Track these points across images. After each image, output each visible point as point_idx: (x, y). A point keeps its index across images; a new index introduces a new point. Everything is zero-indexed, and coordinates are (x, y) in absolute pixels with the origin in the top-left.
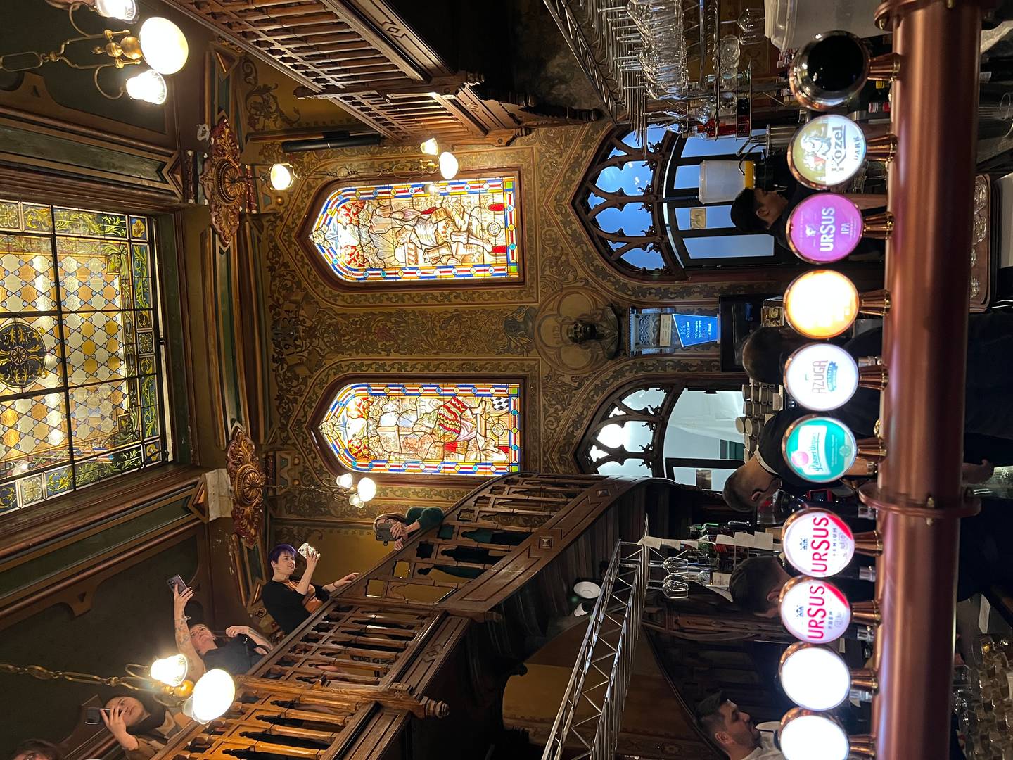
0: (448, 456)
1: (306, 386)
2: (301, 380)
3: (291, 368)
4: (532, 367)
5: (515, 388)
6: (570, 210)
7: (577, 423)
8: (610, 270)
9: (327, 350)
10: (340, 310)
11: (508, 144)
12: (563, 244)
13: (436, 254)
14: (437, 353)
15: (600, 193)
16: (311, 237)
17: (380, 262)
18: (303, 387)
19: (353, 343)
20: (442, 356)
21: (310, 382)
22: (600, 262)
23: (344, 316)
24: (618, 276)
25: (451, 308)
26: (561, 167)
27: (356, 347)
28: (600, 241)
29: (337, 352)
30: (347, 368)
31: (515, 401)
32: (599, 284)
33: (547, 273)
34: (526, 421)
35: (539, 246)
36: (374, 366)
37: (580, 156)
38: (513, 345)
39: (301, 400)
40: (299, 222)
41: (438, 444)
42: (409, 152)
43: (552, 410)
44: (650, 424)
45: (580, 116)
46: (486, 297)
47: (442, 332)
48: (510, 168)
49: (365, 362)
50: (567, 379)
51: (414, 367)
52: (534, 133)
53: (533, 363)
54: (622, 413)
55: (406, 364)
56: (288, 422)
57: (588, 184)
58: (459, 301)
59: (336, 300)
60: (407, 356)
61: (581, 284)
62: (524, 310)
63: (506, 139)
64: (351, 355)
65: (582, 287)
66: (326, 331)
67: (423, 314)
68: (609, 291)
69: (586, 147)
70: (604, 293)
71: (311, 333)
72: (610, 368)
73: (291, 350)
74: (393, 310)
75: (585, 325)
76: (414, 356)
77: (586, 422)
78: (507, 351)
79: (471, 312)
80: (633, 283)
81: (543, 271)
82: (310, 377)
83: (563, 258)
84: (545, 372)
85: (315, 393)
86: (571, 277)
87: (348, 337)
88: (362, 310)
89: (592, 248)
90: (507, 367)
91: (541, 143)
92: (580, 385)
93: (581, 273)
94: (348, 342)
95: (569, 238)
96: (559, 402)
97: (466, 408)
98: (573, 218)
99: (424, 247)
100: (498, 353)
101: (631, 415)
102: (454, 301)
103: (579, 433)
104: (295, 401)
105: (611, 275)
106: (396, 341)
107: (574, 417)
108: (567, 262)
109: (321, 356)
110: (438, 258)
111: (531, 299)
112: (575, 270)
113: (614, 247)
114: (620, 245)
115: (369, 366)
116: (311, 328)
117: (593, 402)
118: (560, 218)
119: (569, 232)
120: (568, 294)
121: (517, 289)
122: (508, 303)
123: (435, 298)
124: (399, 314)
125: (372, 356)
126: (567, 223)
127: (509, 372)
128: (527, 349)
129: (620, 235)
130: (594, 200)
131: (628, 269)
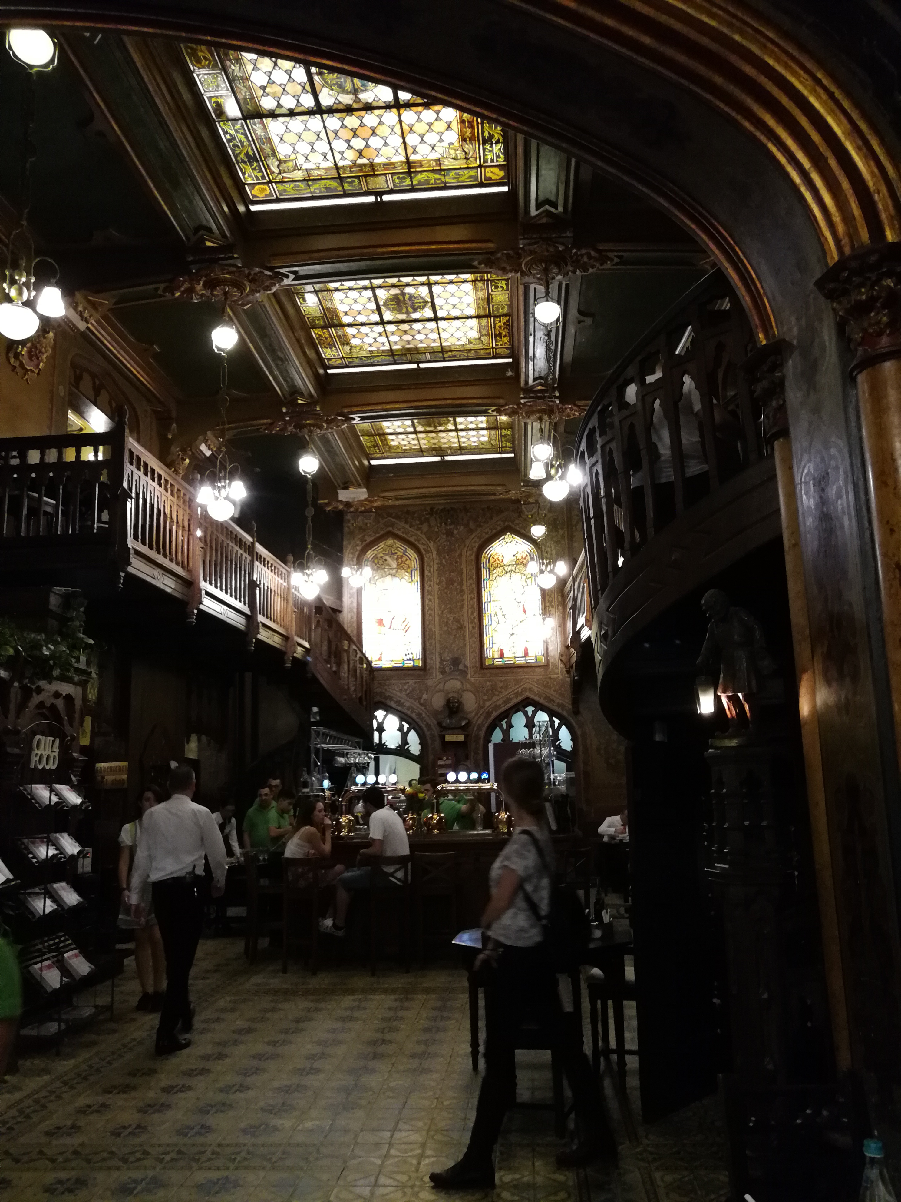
0: (374, 621)
1: (416, 530)
2: (419, 526)
3: (427, 520)
4: (432, 673)
5: (420, 664)
6: (524, 696)
7: (399, 703)
8: (490, 720)
9: (439, 544)
10: (464, 552)
11: (561, 660)
12: (505, 693)
14: (439, 615)
15: (534, 713)
16: (508, 533)
17: (494, 578)
18: (416, 527)
19: (444, 561)
20: (437, 618)
21: (419, 533)
22: (494, 714)
23: (460, 556)
24: (486, 726)
25: (466, 624)
26: (548, 691)
27: (440, 563)
28: (507, 714)
29: (438, 551)
30: (428, 556)
32: (483, 713)
33: (488, 683)
34: (398, 671)
35: (504, 678)
36: (429, 574)
37: (554, 702)
38: (445, 663)
39: (407, 526)
40: (517, 528)
42: (558, 599)
43: (406, 687)
44: (399, 746)
45: (575, 702)
46: (473, 646)
47: (452, 619)
48: (548, 660)
49: (432, 569)
50: (425, 696)
51: (430, 600)
52: (567, 675)
53: (434, 675)
54: (405, 730)
55: (431, 595)
56: (393, 518)
57: (539, 707)
58: (471, 629)
59: (470, 550)
60: (436, 596)
61: (481, 703)
62: (466, 669)
63: (563, 659)
64: (436, 559)
65: (479, 704)
66: (451, 543)
67: (462, 606)
68: (477, 720)
69: (559, 705)
70: (476, 718)
71: (449, 533)
72: (433, 722)
73: (439, 520)
74: (464, 587)
75: (458, 707)
76: (437, 601)
77: (399, 708)
78: (441, 659)
79: (464, 636)
80: (482, 734)
81: (489, 681)
82: (421, 533)
83: (497, 693)
84: (430, 682)
85: (412, 536)
86: (485, 698)
87: (447, 557)
88: (464, 567)
89: (503, 709)
90: (431, 659)
91: (562, 679)
92: (421, 705)
93: (488, 704)
94: (444, 558)
95: (508, 696)
96: (411, 692)
98: (520, 699)
100: (440, 654)
101: (404, 736)
102: (471, 626)
103: (393, 704)
104: (406, 523)
105: (487, 720)
106: (446, 588)
107: (402, 701)
108: (494, 695)
109: (435, 540)
111: (472, 674)
112: (489, 700)
113: (504, 723)
114: (504, 726)
115: (430, 572)
116: (453, 533)
117: (412, 712)
118: (520, 690)
119: (511, 696)
120: (475, 695)
121: (478, 665)
122: (469, 660)
123: (472, 613)
124: (462, 591)
125: (436, 573)
126: (517, 694)
127: (428, 661)
128: (443, 672)
129: (510, 726)
130: (530, 710)
131: (490, 731)
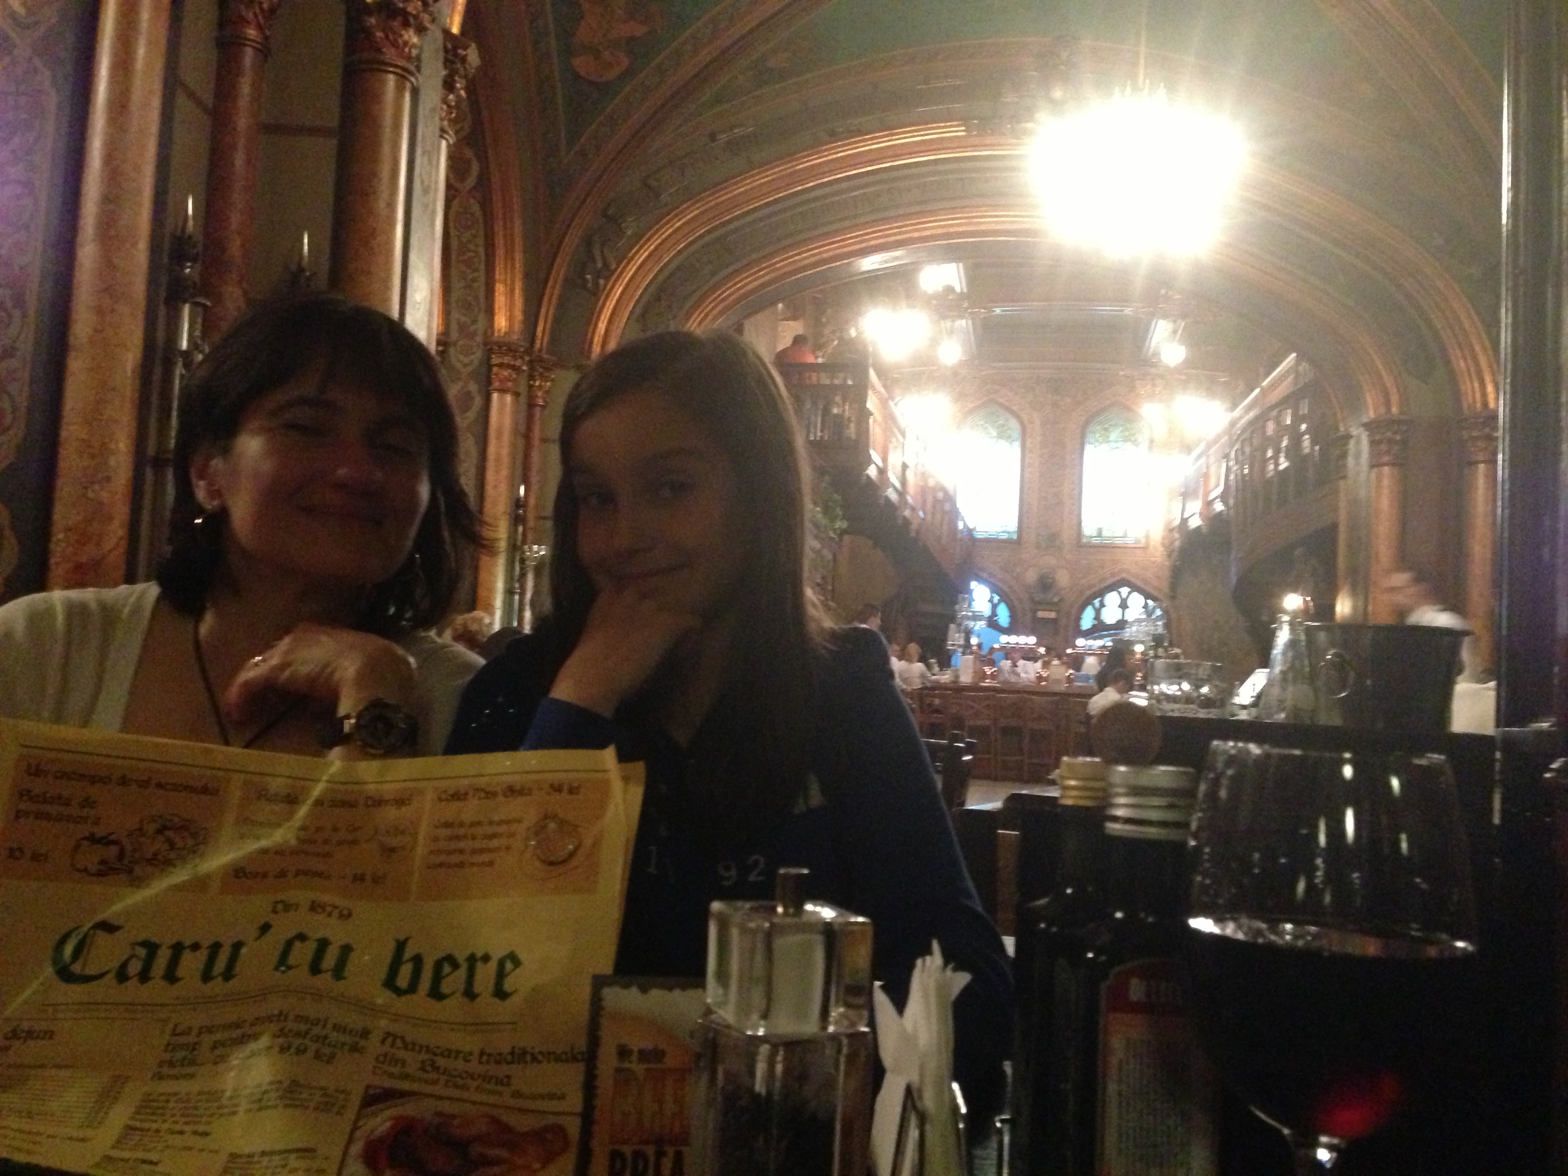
1: (1020, 399)
2: (1024, 395)
3: (1033, 389)
4: (1026, 547)
5: (1015, 537)
6: (1119, 576)
8: (1084, 597)
9: (1043, 415)
11: (1162, 544)
12: (1101, 572)
15: (1129, 594)
18: (1020, 396)
19: (1047, 433)
20: (1036, 492)
21: (1023, 401)
22: (1089, 593)
23: (1065, 428)
24: (1078, 602)
26: (1146, 573)
27: (1043, 435)
28: (1101, 593)
29: (1042, 422)
31: (1005, 536)
32: (1076, 590)
33: (1084, 561)
34: (992, 543)
35: (1100, 557)
36: (1032, 446)
37: (1151, 584)
38: (1041, 538)
39: (1011, 395)
40: (1127, 403)
43: (999, 559)
44: (989, 616)
46: (1072, 522)
47: (1051, 493)
48: (1147, 544)
49: (1034, 440)
50: (1018, 570)
51: (1030, 472)
52: (1167, 560)
53: (1029, 549)
54: (996, 601)
55: (1032, 468)
56: (997, 384)
57: (1135, 588)
58: (1070, 505)
61: (1076, 580)
62: (1062, 546)
63: (1165, 542)
65: (1073, 581)
66: (1056, 415)
67: (1063, 482)
68: (1069, 598)
69: (1155, 588)
70: (1068, 596)
71: (1055, 405)
72: (1025, 597)
73: (1045, 390)
75: (1051, 583)
76: (1037, 474)
77: (992, 580)
78: (1037, 534)
80: (1074, 611)
81: (1085, 558)
82: (1025, 402)
83: (1092, 571)
84: (1024, 556)
85: (1015, 404)
86: (1080, 576)
87: (1051, 429)
89: (1096, 589)
90: (1027, 533)
91: (1161, 563)
92: (1014, 578)
93: (1082, 581)
94: (1048, 430)
95: (1103, 575)
96: (1004, 564)
98: (1116, 579)
101: (994, 607)
102: (1070, 502)
103: (987, 575)
104: (1011, 391)
105: (1080, 597)
106: (1047, 462)
107: (995, 573)
108: (1089, 573)
109: (1040, 410)
111: (1069, 550)
112: (1083, 578)
113: (1097, 602)
114: (1097, 605)
115: (1032, 443)
116: (1059, 404)
117: (1004, 585)
118: (1116, 570)
119: (1106, 576)
120: (1069, 573)
121: (1074, 542)
122: (1066, 537)
125: (1037, 444)
126: (1113, 575)
127: (1024, 534)
128: (1038, 547)
129: (1102, 605)
130: (1125, 591)
131: (1082, 609)
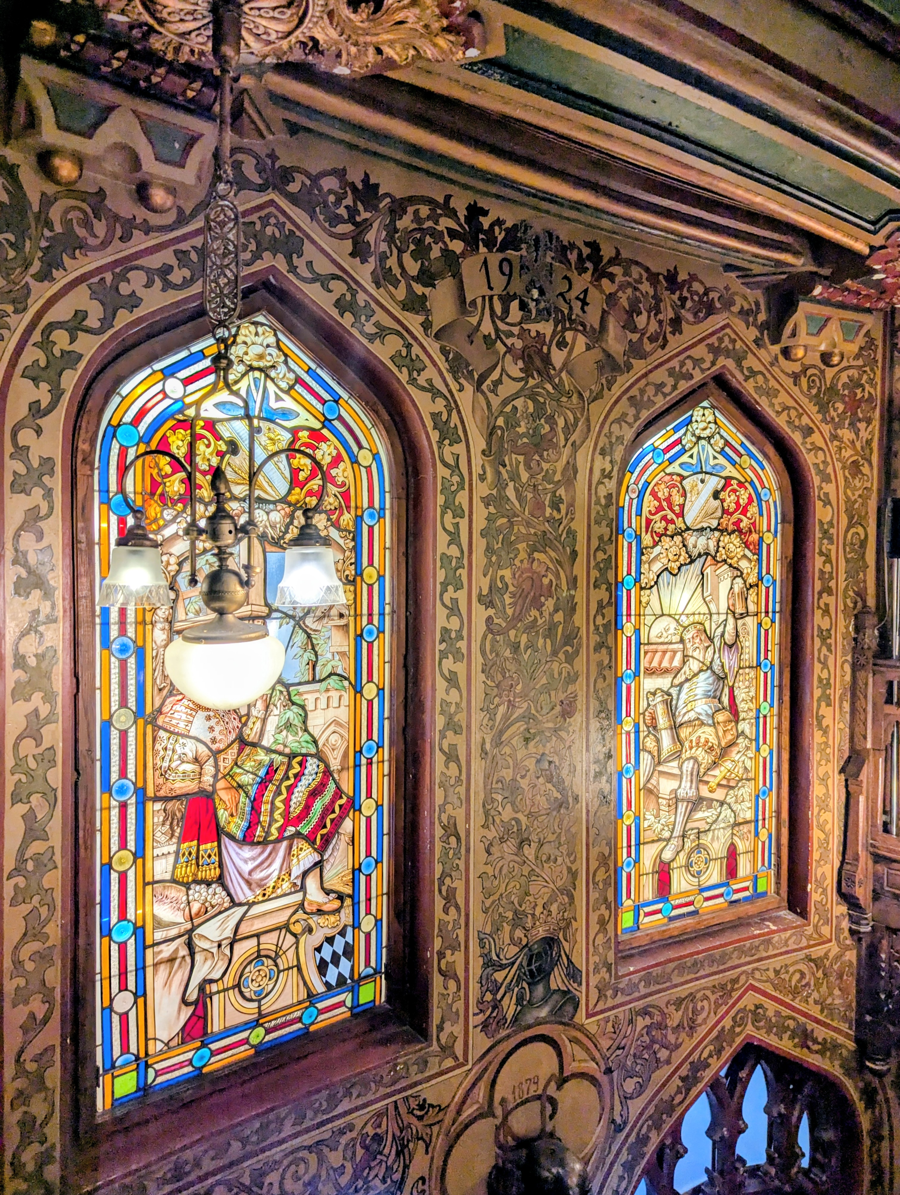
0: (169, 816)
2: (419, 289)
12: (687, 1045)
13: (663, 721)
14: (484, 752)
17: (652, 576)
20: (477, 769)
21: (414, 323)
23: (571, 470)
26: (802, 1006)
29: (490, 433)
30: (451, 461)
31: (341, 1008)
33: (640, 1024)
38: (501, 976)
39: (363, 273)
41: (209, 769)
52: (850, 940)
60: (477, 660)
61: (617, 1116)
64: (482, 478)
65: (611, 1119)
66: (540, 408)
69: (825, 1049)
71: (535, 358)
73: (498, 281)
74: (579, 619)
76: (479, 678)
78: (487, 963)
82: (426, 326)
83: (663, 1054)
85: (382, 332)
86: (631, 1085)
87: (525, 476)
91: (837, 957)
93: (635, 1106)
94: (515, 477)
97: (322, 850)
99: (674, 691)
100: (481, 938)
104: (361, 250)
106: (513, 623)
108: (657, 1065)
109: (483, 378)
110: (655, 728)
111: (594, 997)
112: (642, 1090)
115: (454, 537)
116: (547, 360)
118: (729, 1022)
119: (705, 1054)
124: (571, 635)
